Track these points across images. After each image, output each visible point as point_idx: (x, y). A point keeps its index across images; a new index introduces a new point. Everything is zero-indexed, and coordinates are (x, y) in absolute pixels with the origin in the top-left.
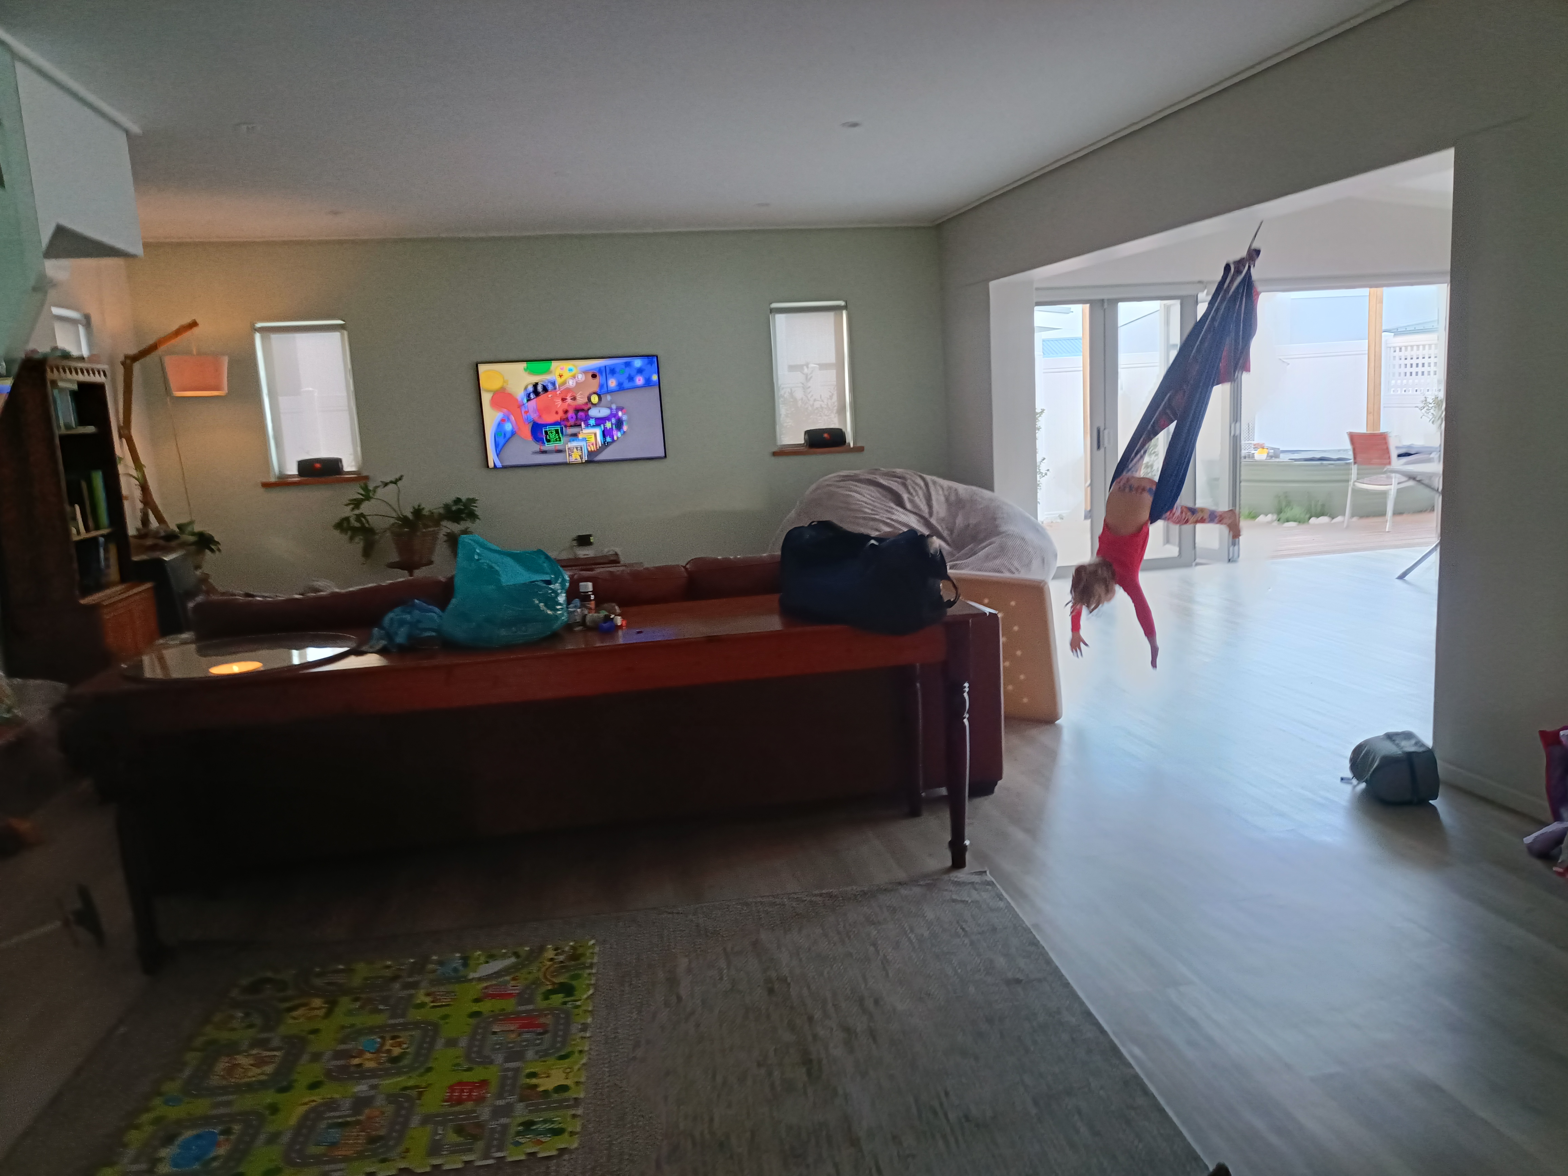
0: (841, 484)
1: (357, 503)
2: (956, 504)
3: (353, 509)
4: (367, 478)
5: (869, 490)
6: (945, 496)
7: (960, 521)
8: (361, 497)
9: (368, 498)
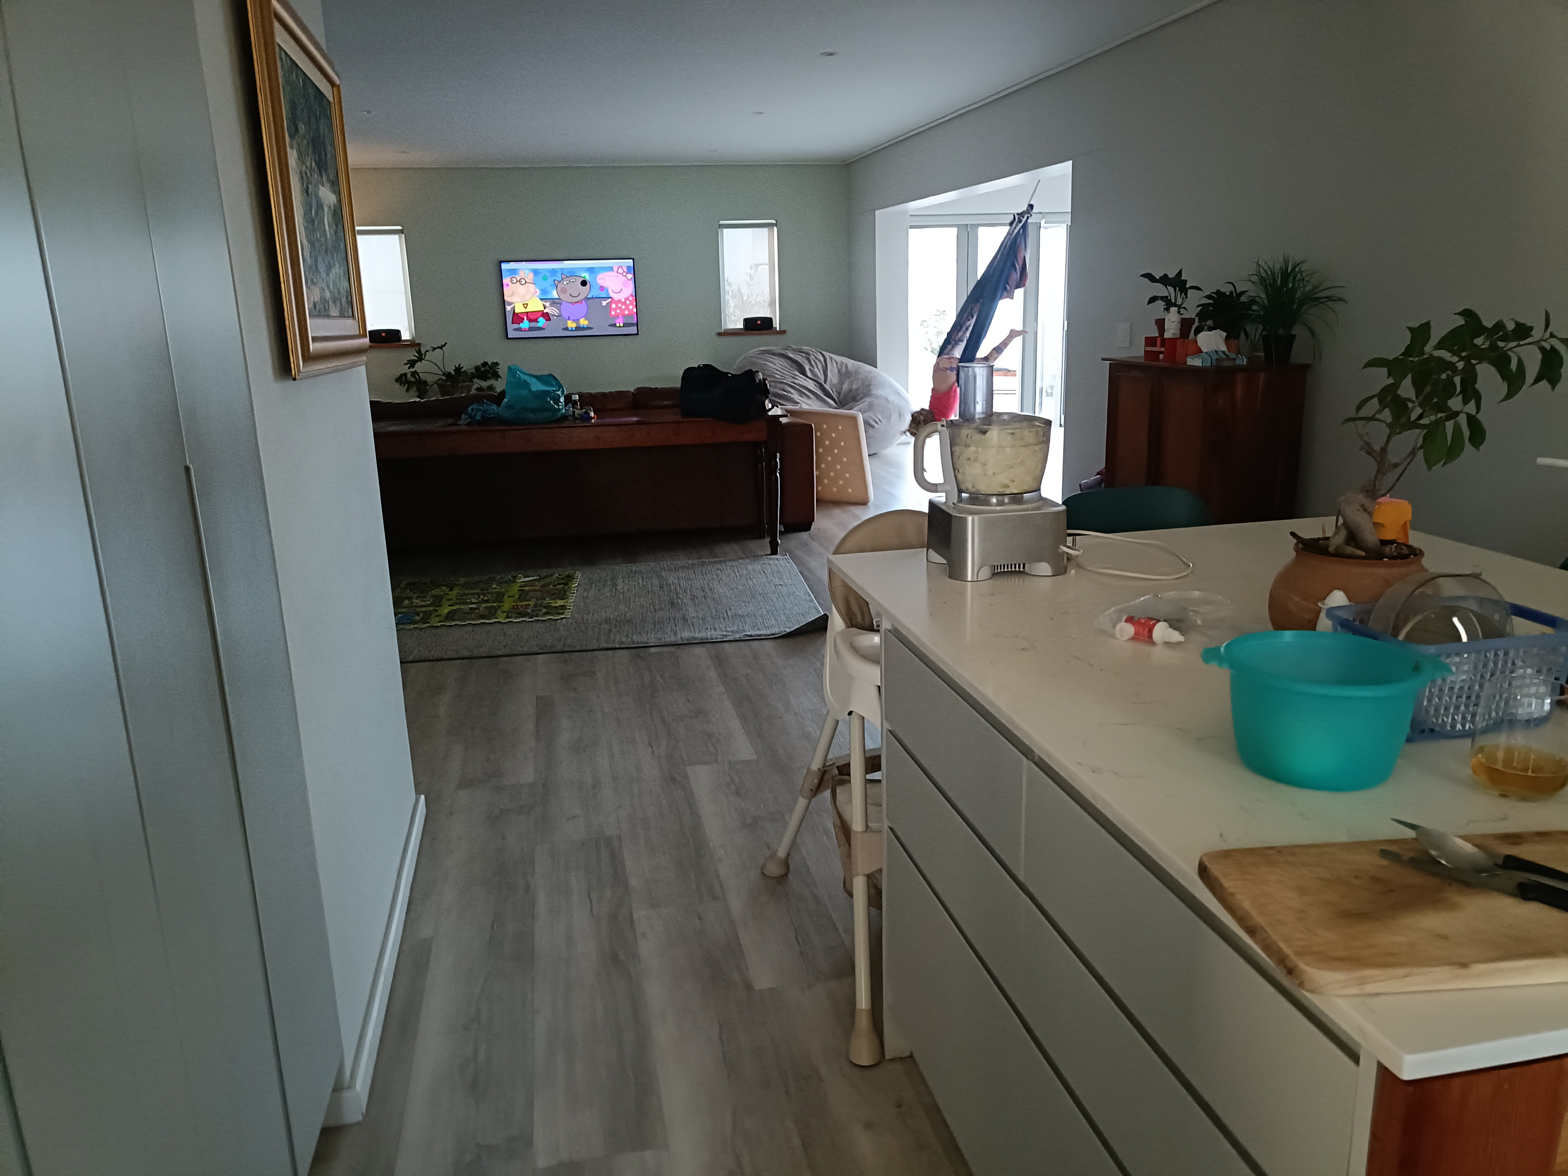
0: (761, 356)
1: (412, 363)
2: (845, 374)
3: (409, 368)
4: (419, 344)
5: (780, 361)
6: (838, 368)
7: (845, 387)
8: (416, 358)
9: (420, 359)
